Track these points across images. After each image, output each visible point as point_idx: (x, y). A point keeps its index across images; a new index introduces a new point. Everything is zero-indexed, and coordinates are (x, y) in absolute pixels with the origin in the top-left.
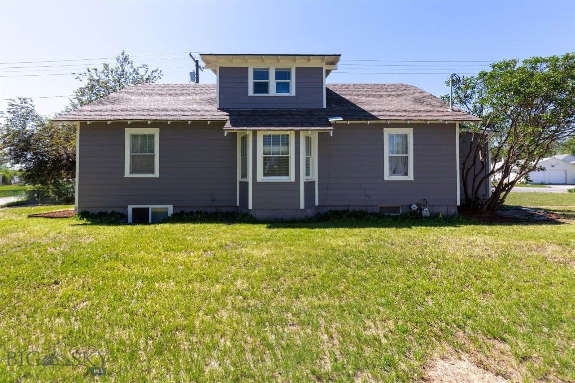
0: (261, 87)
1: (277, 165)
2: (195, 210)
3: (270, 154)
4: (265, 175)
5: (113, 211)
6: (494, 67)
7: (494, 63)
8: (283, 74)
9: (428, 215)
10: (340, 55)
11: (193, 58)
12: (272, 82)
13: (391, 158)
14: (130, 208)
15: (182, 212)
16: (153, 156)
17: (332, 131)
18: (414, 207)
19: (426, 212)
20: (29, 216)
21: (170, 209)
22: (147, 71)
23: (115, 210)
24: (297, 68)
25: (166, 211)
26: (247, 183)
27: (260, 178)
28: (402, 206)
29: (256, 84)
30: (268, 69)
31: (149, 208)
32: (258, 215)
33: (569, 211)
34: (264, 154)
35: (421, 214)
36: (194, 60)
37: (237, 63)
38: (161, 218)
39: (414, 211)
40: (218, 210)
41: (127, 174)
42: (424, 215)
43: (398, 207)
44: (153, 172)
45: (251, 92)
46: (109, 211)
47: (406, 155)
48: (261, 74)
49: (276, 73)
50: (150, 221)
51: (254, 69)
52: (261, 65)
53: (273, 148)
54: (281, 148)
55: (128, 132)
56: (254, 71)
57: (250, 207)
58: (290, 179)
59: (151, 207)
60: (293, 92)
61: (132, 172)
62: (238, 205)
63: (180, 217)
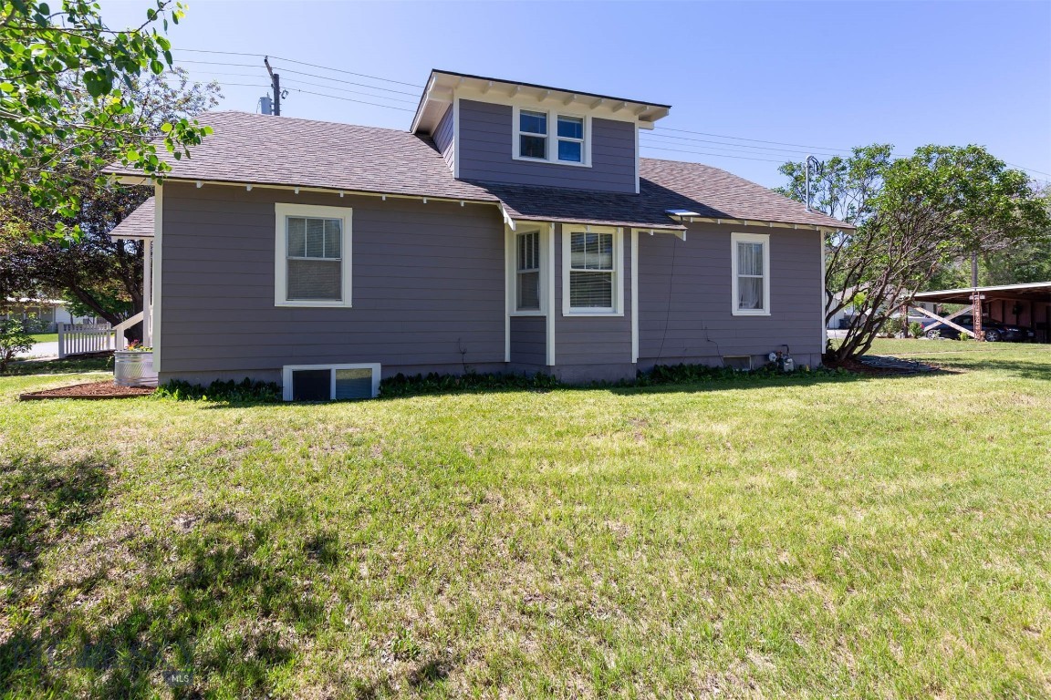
0: (534, 147)
1: (592, 287)
2: (425, 372)
3: (583, 267)
4: (573, 304)
5: (247, 378)
6: (857, 152)
7: (859, 148)
8: (570, 128)
9: (792, 369)
10: (669, 107)
11: (270, 69)
12: (553, 139)
13: (740, 279)
14: (288, 372)
15: (400, 377)
16: (338, 265)
17: (685, 232)
18: (773, 357)
19: (789, 365)
20: (25, 398)
21: (376, 371)
22: (184, 83)
23: (251, 376)
24: (594, 119)
25: (365, 375)
26: (543, 319)
27: (568, 310)
28: (752, 356)
29: (524, 139)
30: (545, 115)
31: (329, 371)
32: (565, 375)
33: (934, 359)
34: (572, 267)
35: (781, 367)
36: (271, 74)
37: (494, 96)
38: (357, 391)
39: (772, 363)
40: (470, 371)
41: (281, 299)
42: (786, 369)
43: (747, 359)
44: (338, 296)
45: (516, 155)
46: (239, 379)
47: (760, 276)
48: (534, 122)
49: (560, 124)
50: (333, 395)
51: (521, 111)
52: (535, 106)
53: (586, 258)
54: (601, 259)
55: (283, 211)
56: (521, 116)
57: (551, 361)
58: (615, 312)
59: (333, 367)
60: (587, 161)
61: (290, 296)
62: (507, 359)
63: (396, 386)
